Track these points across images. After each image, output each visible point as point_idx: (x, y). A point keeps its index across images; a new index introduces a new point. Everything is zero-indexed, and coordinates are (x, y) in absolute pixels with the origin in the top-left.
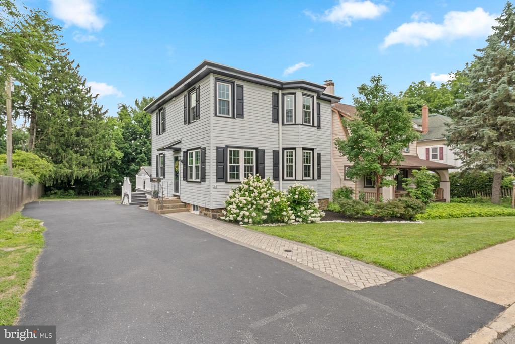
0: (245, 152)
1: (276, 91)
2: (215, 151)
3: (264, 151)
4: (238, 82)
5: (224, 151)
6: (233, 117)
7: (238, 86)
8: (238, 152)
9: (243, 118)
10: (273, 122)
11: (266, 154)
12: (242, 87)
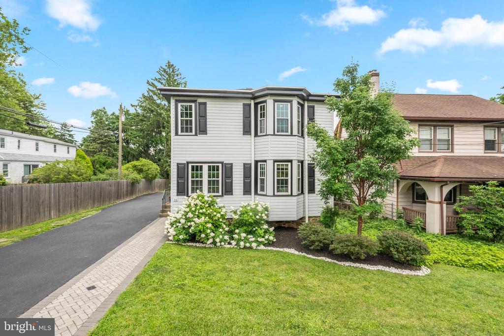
0: (209, 167)
1: (247, 102)
2: (176, 167)
3: (232, 164)
4: (200, 100)
5: (184, 167)
6: (196, 135)
7: (200, 104)
8: (201, 167)
9: (206, 134)
10: (244, 134)
11: (234, 167)
12: (205, 104)
